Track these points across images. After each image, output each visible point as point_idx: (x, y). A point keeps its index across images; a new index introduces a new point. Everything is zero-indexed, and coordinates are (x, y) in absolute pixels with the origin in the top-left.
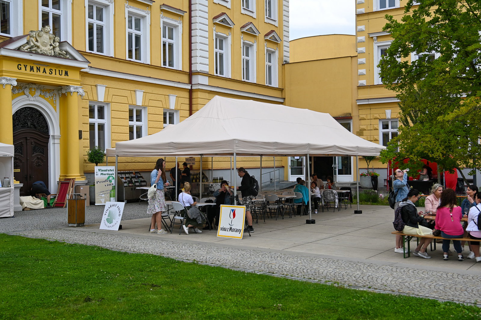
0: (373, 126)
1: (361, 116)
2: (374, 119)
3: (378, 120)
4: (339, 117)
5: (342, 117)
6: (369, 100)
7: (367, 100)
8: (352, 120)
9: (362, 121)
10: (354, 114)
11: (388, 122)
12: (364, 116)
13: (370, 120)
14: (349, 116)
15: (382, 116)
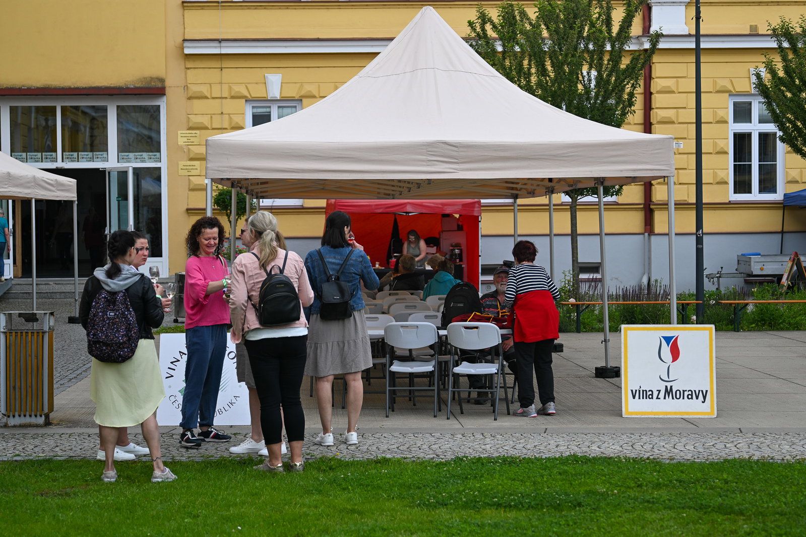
0: (230, 118)
1: (194, 89)
2: (233, 97)
3: (244, 100)
4: (128, 88)
5: (136, 88)
6: (223, 44)
7: (216, 44)
8: (164, 98)
9: (196, 102)
10: (172, 82)
11: (270, 107)
12: (205, 90)
13: (219, 100)
14: (159, 85)
15: (257, 92)
